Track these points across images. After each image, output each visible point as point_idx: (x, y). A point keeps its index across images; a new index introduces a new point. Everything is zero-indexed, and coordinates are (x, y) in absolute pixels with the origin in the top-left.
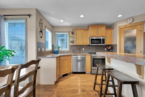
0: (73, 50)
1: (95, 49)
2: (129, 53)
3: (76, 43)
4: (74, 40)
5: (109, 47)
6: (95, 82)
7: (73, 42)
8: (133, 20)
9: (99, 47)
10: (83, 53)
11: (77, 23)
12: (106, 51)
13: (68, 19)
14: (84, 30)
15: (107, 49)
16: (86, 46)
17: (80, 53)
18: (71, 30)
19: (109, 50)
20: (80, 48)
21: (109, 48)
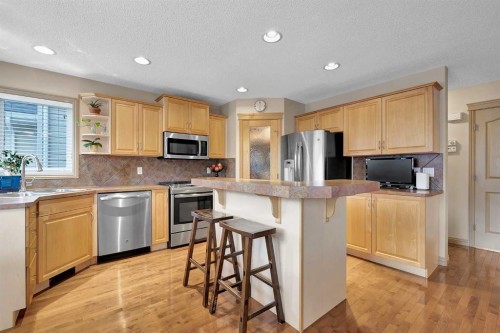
0: (94, 174)
1: (178, 168)
2: (258, 178)
3: (114, 146)
4: (102, 134)
5: (217, 166)
6: (189, 263)
7: (94, 143)
8: (266, 107)
9: (190, 162)
10: (137, 184)
11: (115, 75)
12: (209, 176)
13: (79, 51)
14: (145, 104)
15: (213, 170)
16: (150, 159)
17: (128, 184)
18: (90, 96)
19: (216, 174)
20: (129, 166)
21: (217, 169)
